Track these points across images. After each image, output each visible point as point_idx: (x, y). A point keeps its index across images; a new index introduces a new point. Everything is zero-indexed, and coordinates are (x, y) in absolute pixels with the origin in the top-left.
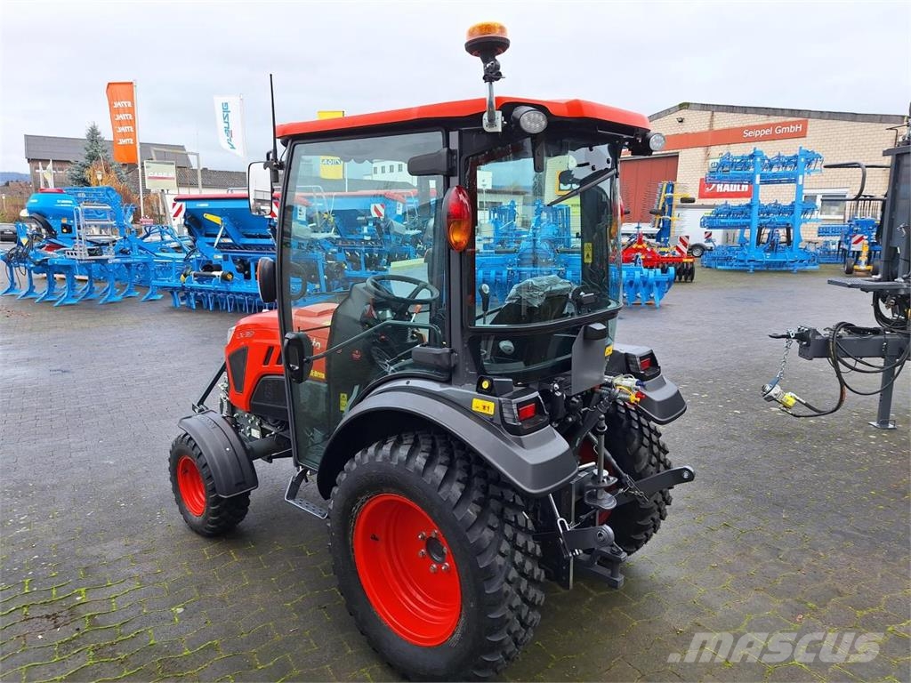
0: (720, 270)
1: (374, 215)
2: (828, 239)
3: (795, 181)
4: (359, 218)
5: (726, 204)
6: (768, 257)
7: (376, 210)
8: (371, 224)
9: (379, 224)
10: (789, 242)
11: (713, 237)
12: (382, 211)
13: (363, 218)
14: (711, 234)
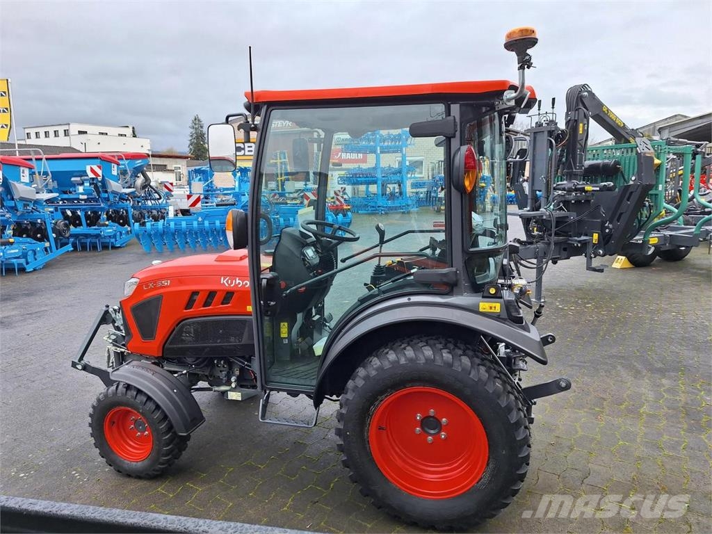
0: (362, 214)
1: (91, 175)
2: (418, 190)
3: (401, 151)
4: (73, 179)
5: (359, 167)
6: (390, 203)
7: (92, 171)
8: (87, 184)
9: (96, 184)
10: (401, 193)
11: (346, 191)
12: (100, 172)
13: (78, 179)
14: (345, 189)
